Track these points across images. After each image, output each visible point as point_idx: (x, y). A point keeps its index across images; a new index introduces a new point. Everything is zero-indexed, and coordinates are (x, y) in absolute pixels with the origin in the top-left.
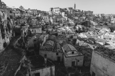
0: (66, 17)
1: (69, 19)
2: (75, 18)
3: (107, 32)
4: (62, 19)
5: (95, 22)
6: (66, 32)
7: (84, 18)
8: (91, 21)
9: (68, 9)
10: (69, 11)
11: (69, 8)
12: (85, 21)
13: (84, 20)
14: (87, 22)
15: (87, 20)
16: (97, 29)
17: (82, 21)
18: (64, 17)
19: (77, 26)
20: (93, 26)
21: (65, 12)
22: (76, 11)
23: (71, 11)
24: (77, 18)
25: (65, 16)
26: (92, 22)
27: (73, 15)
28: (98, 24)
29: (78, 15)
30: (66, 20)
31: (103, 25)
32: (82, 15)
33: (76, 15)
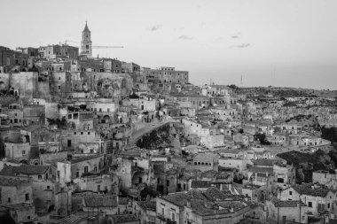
0: (42, 102)
2: (98, 106)
3: (281, 180)
5: (208, 131)
6: (57, 197)
7: (150, 106)
8: (186, 122)
9: (50, 55)
11: (57, 49)
12: (156, 124)
13: (147, 120)
14: (166, 128)
16: (229, 170)
17: (139, 127)
18: (31, 101)
20: (204, 149)
21: (34, 69)
24: (107, 107)
26: (193, 129)
27: (83, 91)
29: (115, 87)
31: (251, 144)
32: (136, 89)
33: (102, 91)
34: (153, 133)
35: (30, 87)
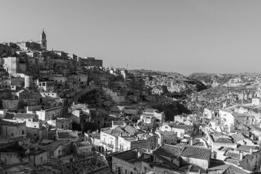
0: (22, 75)
1: (38, 82)
2: (55, 79)
3: (158, 120)
4: (9, 82)
5: (116, 94)
7: (84, 79)
8: (104, 89)
9: (24, 48)
10: (31, 54)
11: (28, 44)
12: (87, 90)
13: (83, 87)
14: (94, 92)
15: (92, 86)
16: (130, 115)
17: (78, 90)
18: (16, 75)
19: (74, 106)
20: (114, 103)
21: (15, 55)
22: (56, 57)
23: (35, 54)
24: (61, 79)
25: (19, 71)
26: (109, 92)
27: (46, 69)
28: (126, 98)
29: (64, 68)
30: (27, 85)
31: (139, 101)
32: (75, 69)
33: (56, 69)
34: (87, 94)
35: (15, 66)
